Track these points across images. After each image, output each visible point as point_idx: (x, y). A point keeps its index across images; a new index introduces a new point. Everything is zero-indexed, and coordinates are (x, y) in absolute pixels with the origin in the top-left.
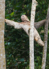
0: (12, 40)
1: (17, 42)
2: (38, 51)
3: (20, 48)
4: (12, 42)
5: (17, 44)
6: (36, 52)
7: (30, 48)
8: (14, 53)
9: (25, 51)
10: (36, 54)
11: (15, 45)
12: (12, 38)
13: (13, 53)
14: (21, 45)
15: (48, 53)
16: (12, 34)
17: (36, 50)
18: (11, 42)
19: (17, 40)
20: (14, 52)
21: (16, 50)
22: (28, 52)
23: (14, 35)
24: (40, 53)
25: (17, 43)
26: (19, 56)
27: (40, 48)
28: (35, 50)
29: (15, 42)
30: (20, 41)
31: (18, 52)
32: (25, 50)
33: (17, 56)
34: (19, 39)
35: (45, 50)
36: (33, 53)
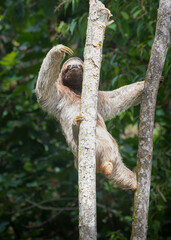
0: (8, 167)
1: (29, 174)
2: (115, 211)
3: (42, 199)
4: (9, 171)
5: (30, 181)
6: (107, 214)
7: (80, 196)
8: (18, 218)
9: (62, 209)
10: (104, 221)
11: (19, 186)
12: (9, 155)
13: (13, 218)
14: (44, 187)
15: (154, 219)
16: (7, 142)
17: (107, 206)
18: (5, 174)
19: (27, 166)
20: (18, 215)
21: (23, 204)
22: (73, 213)
23: (17, 146)
24: (121, 219)
25: (30, 178)
26: (38, 232)
27: (122, 199)
28: (104, 207)
29: (23, 175)
30: (39, 168)
31: (33, 215)
32: (61, 206)
33: (28, 230)
34: (36, 162)
35: (140, 206)
36: (94, 219)
